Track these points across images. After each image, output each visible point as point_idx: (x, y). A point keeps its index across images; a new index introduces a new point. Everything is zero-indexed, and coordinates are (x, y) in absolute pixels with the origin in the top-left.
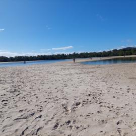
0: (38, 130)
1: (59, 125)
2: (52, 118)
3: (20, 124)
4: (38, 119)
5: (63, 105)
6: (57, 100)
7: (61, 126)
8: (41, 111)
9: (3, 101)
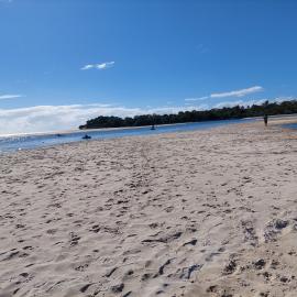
0: (191, 270)
1: (238, 268)
2: (220, 250)
3: (154, 251)
4: (190, 247)
5: (244, 224)
6: (228, 211)
7: (243, 269)
8: (194, 231)
9: (120, 202)
